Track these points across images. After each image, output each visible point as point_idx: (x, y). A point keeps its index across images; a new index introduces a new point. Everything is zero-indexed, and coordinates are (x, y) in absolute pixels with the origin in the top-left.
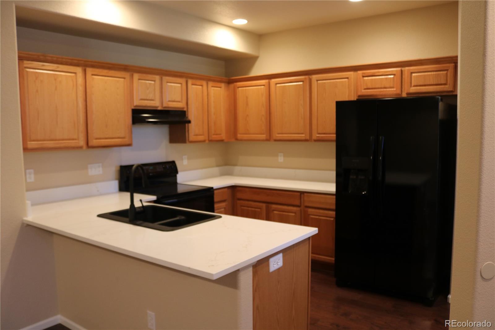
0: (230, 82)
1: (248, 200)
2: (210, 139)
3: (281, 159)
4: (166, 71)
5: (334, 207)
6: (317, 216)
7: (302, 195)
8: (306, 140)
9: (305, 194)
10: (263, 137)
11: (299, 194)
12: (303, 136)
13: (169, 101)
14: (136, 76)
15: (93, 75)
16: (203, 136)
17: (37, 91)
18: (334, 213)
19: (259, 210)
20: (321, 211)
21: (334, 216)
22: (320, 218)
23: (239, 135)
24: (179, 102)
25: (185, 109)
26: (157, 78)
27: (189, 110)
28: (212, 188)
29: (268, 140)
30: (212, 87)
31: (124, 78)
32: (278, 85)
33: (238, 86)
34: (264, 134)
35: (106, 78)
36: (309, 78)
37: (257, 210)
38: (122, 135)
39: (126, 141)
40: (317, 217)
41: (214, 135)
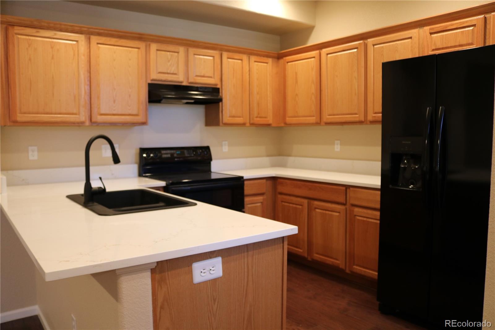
0: (279, 57)
1: (290, 195)
2: (252, 122)
3: (337, 148)
4: (193, 41)
5: (378, 206)
6: (364, 217)
7: (348, 190)
8: (361, 122)
9: (351, 189)
10: (313, 120)
11: (344, 188)
12: (356, 118)
13: (197, 76)
14: (154, 46)
15: (98, 44)
16: (242, 119)
17: (30, 59)
18: (378, 214)
19: (300, 207)
20: (370, 212)
21: (378, 217)
22: (368, 220)
23: (287, 119)
24: (211, 77)
25: (218, 87)
26: (182, 49)
27: (223, 87)
28: (242, 177)
29: (318, 124)
30: (255, 62)
31: (139, 48)
32: (329, 56)
33: (287, 61)
34: (313, 116)
35: (115, 47)
36: (364, 43)
37: (298, 206)
38: (135, 112)
39: (140, 119)
40: (365, 219)
41: (257, 117)
